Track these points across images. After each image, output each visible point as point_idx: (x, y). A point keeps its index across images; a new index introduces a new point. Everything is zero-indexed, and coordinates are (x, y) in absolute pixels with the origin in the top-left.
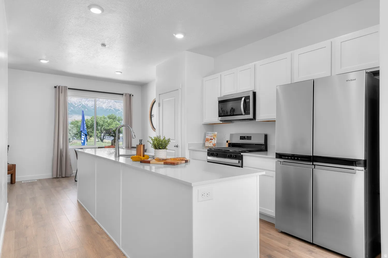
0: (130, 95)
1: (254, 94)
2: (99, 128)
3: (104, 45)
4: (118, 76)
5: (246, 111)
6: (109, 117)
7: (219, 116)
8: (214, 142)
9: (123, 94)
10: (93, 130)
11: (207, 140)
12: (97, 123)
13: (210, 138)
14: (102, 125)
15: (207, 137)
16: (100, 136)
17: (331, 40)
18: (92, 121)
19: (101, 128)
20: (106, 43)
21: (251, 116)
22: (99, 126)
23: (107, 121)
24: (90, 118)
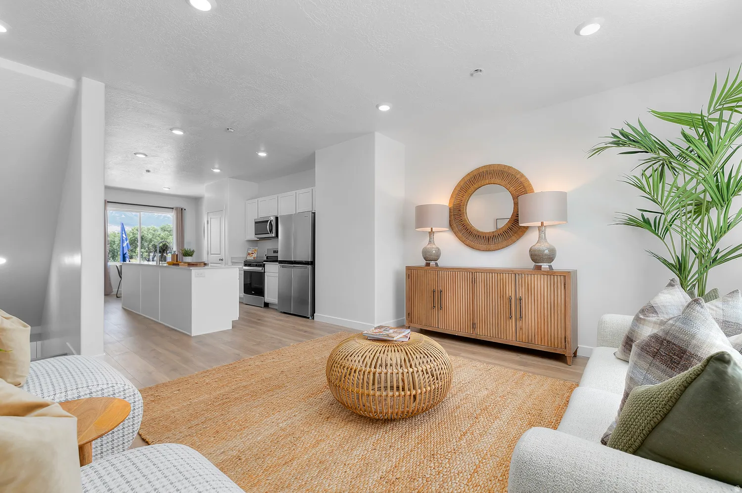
0: (182, 209)
1: (277, 218)
2: (146, 244)
3: (148, 171)
4: (166, 190)
5: (271, 231)
6: (162, 229)
7: (256, 234)
8: (255, 255)
9: (173, 208)
10: (136, 248)
11: (249, 254)
12: (142, 239)
13: (251, 252)
14: (151, 241)
15: (249, 252)
16: (148, 257)
17: (312, 188)
18: (133, 234)
19: (148, 245)
20: (150, 170)
21: (273, 235)
22: (146, 241)
23: (160, 234)
24: (131, 230)
